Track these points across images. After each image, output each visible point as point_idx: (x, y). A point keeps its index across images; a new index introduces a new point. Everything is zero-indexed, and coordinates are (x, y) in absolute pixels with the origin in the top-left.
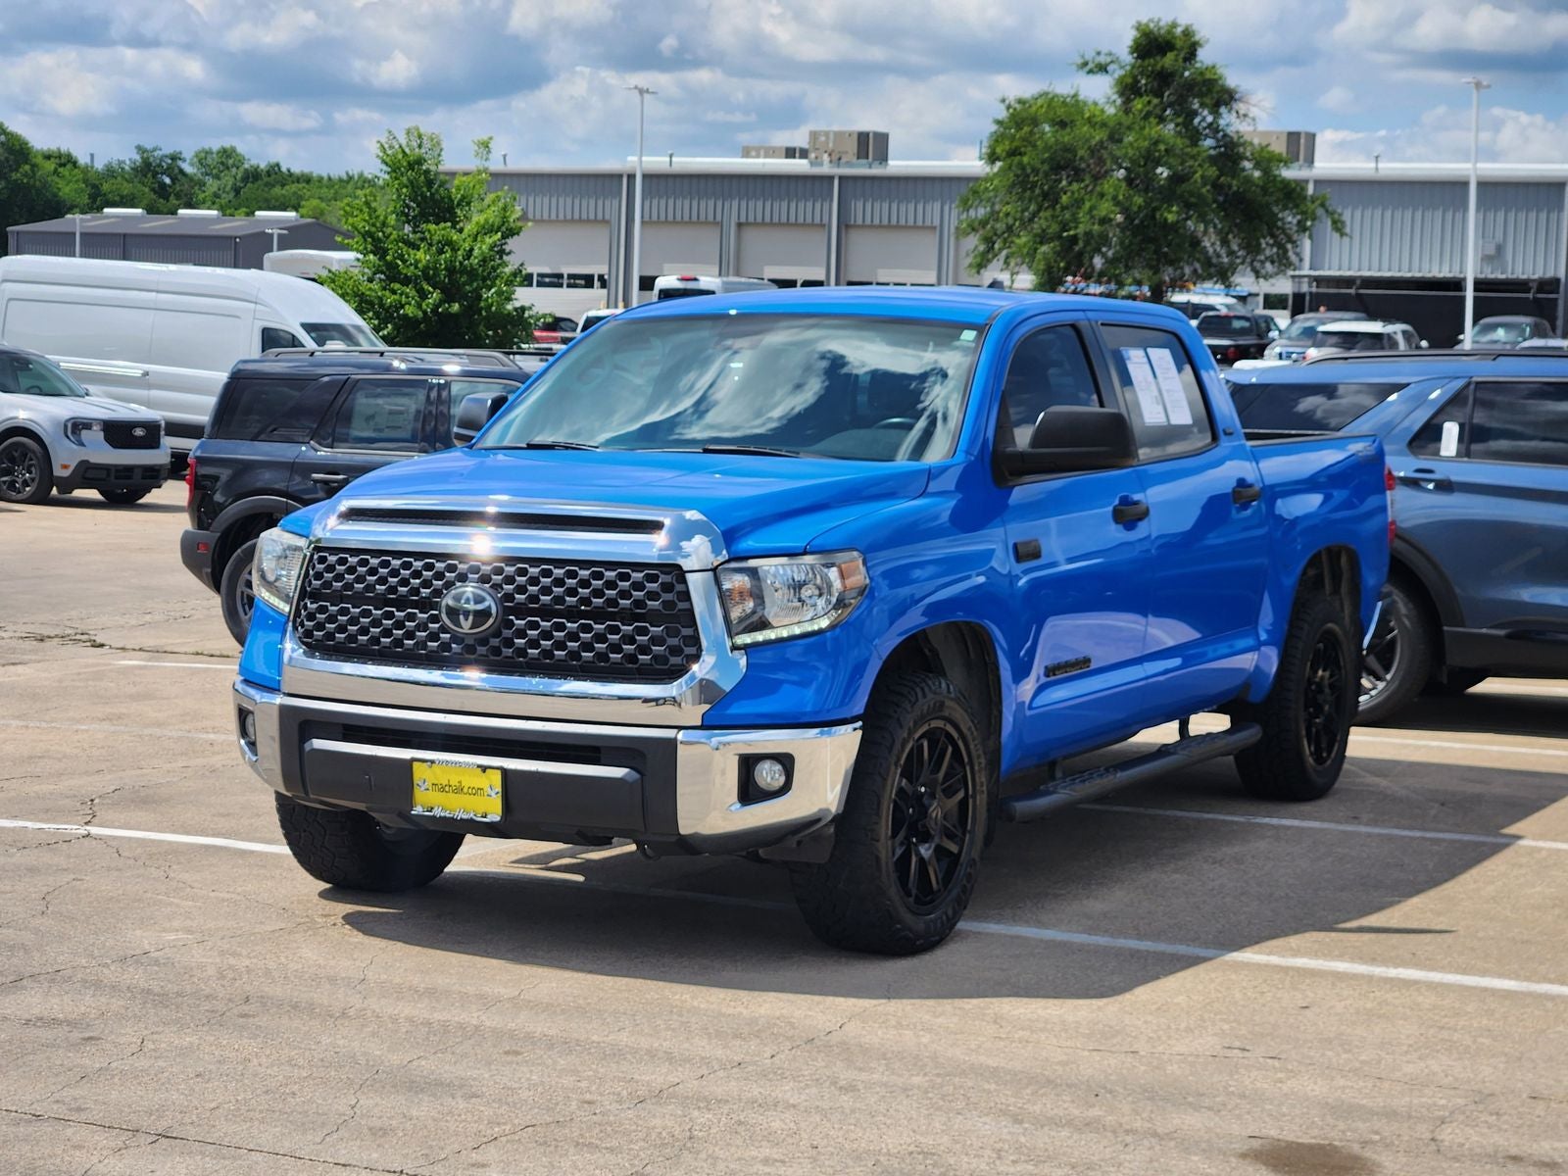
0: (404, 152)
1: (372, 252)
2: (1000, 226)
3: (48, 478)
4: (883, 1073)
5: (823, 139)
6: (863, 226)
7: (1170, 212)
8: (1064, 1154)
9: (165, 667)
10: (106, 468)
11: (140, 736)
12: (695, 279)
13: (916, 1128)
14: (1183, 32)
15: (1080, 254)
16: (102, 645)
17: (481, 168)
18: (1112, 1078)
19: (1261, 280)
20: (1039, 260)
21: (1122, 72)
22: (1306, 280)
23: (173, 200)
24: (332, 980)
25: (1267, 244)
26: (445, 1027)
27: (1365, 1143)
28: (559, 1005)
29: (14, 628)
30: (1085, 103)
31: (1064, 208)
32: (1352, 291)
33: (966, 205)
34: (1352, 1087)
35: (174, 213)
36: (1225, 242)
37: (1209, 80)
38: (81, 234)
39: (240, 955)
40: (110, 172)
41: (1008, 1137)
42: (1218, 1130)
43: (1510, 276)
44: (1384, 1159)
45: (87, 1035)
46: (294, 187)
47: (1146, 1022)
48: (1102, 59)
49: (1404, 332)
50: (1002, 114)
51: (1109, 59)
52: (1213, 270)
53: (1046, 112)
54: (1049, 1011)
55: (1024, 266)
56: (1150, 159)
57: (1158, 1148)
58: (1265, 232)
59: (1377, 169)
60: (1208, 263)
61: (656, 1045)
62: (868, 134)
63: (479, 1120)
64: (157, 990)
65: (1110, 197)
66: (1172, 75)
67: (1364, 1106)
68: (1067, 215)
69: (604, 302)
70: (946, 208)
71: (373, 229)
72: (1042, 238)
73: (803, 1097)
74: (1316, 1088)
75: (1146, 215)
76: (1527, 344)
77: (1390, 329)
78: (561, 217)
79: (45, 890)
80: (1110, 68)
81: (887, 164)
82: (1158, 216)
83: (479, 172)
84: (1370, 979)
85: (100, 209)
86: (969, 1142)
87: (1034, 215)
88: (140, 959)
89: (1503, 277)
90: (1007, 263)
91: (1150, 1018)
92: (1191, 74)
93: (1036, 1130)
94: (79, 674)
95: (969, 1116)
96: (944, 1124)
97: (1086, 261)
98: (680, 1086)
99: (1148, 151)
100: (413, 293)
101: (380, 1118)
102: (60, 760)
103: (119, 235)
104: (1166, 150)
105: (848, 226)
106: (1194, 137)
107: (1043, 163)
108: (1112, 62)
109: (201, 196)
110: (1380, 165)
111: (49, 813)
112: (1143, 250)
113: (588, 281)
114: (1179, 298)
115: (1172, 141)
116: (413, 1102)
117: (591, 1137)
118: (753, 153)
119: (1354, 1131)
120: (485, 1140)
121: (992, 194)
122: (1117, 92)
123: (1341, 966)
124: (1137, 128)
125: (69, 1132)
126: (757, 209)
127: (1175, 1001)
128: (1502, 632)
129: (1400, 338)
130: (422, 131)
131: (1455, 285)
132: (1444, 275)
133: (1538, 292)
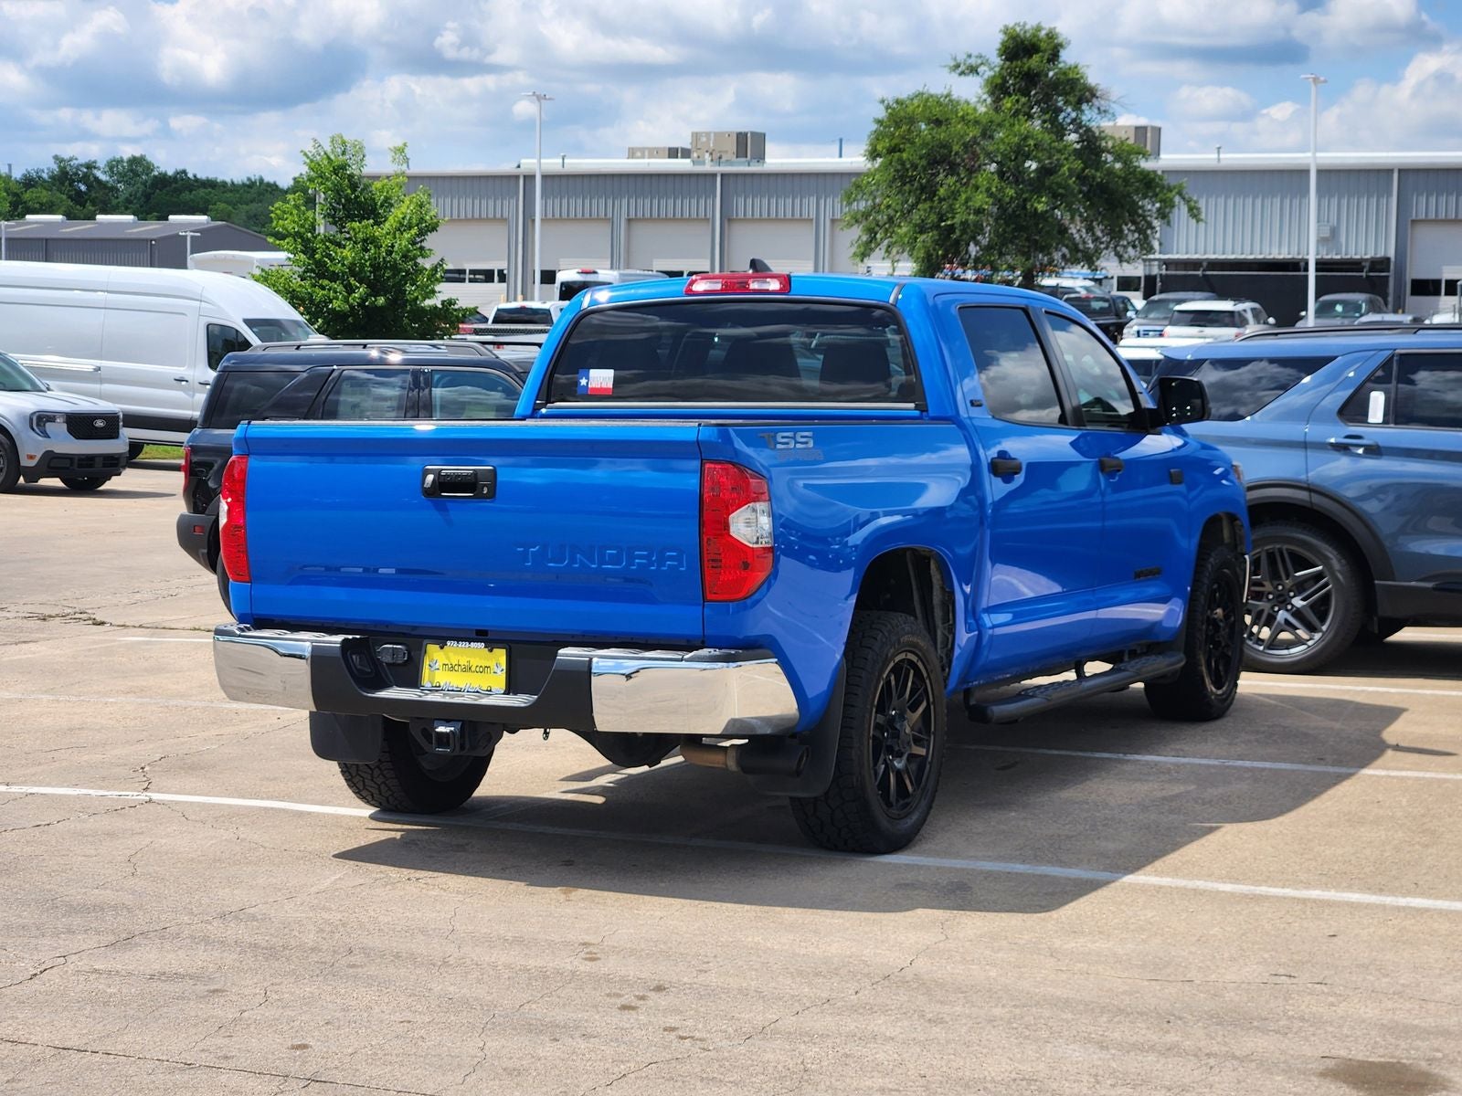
0: (329, 158)
1: (302, 252)
2: (882, 218)
3: (15, 468)
4: (964, 1006)
5: (704, 139)
6: (745, 220)
7: (1039, 202)
8: (1157, 1078)
9: (169, 642)
10: (70, 457)
11: (167, 707)
12: (595, 272)
13: (1011, 1056)
14: (1047, 35)
15: (957, 242)
16: (102, 623)
17: (399, 172)
18: (1177, 1005)
19: (1125, 264)
20: (919, 249)
21: (992, 73)
22: (1156, 263)
23: (90, 207)
24: (423, 931)
25: (1129, 230)
26: (544, 975)
27: (1431, 1061)
28: (643, 950)
29: (16, 608)
30: (958, 102)
31: (941, 200)
32: (1200, 273)
33: (849, 199)
34: (1401, 1009)
35: (92, 218)
36: (1090, 229)
37: (1072, 79)
38: (7, 239)
39: (331, 909)
40: (29, 182)
41: (1100, 1063)
42: (1292, 1052)
43: (1344, 257)
44: (1452, 1074)
45: (212, 988)
46: (202, 192)
47: (1191, 953)
48: (973, 61)
49: (1253, 310)
50: (881, 113)
51: (979, 61)
52: (1080, 255)
53: (923, 111)
54: (1097, 945)
55: (906, 254)
56: (1021, 153)
57: (1241, 1069)
58: (1127, 218)
59: (1219, 160)
60: (1074, 248)
61: (744, 985)
62: (746, 134)
63: (603, 1059)
64: (264, 944)
65: (984, 190)
66: (1038, 75)
67: (1416, 1026)
68: (945, 206)
69: (504, 296)
70: (822, 202)
71: (302, 230)
72: (921, 229)
73: (898, 1030)
74: (1370, 1011)
75: (1017, 206)
76: (1364, 319)
77: (1240, 307)
78: (463, 216)
79: (128, 853)
80: (981, 69)
81: (764, 163)
82: (1028, 207)
83: (397, 176)
84: (1384, 907)
85: (22, 216)
86: (1065, 1069)
87: (914, 206)
88: (238, 915)
89: (1339, 257)
90: (888, 251)
91: (1193, 949)
92: (1056, 74)
93: (1124, 1055)
94: (90, 650)
95: (1057, 1044)
96: (1037, 1052)
97: (962, 248)
98: (780, 1022)
99: (1018, 145)
100: (340, 288)
101: (511, 1058)
102: (99, 731)
103: (42, 239)
104: (1035, 145)
105: (729, 220)
106: (1060, 132)
107: (921, 158)
108: (982, 64)
109: (114, 202)
110: (1222, 156)
111: (104, 781)
112: (1016, 238)
113: (488, 276)
114: (1048, 282)
115: (1040, 136)
116: (535, 1043)
117: (713, 1072)
118: (639, 154)
119: (1417, 1049)
120: (615, 1077)
121: (873, 188)
122: (988, 92)
123: (1355, 897)
124: (1008, 125)
125: (223, 1078)
126: (645, 205)
127: (1211, 932)
128: (1429, 585)
129: (1249, 316)
130: (346, 138)
131: (1293, 265)
132: (1284, 257)
133: (1369, 271)
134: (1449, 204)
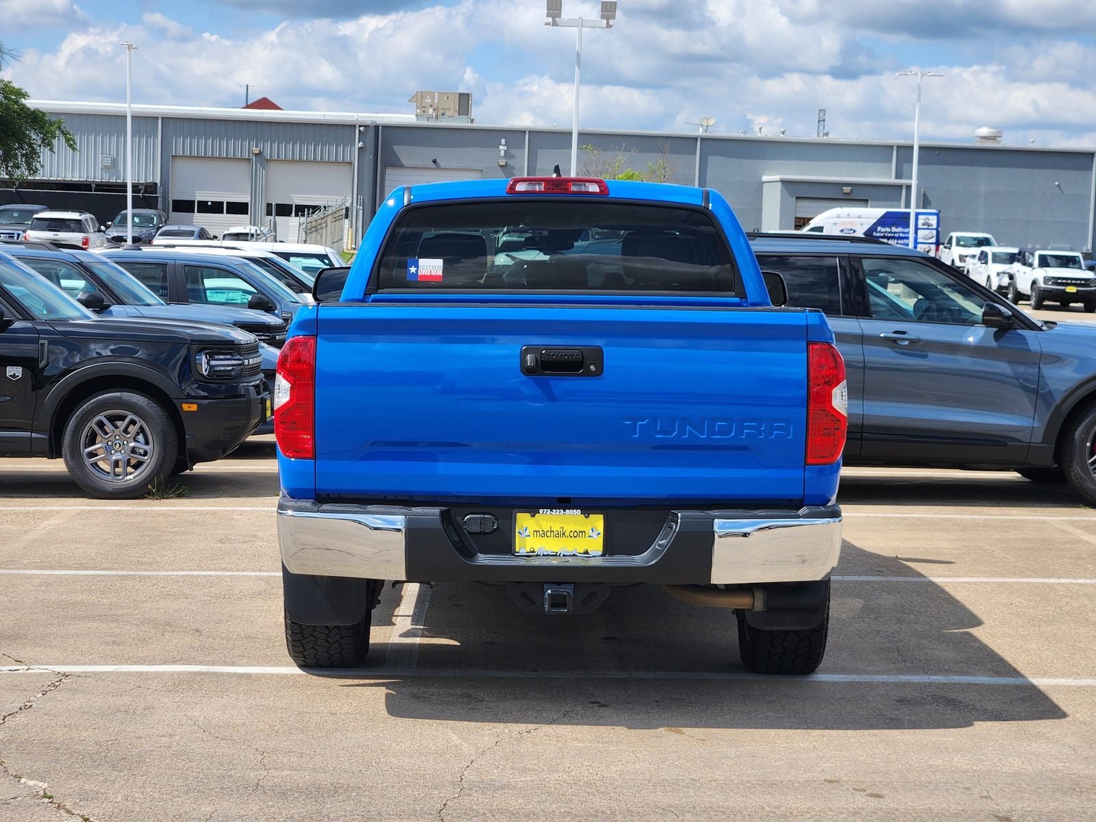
32: (13, 190)
43: (123, 181)
49: (91, 219)
77: (83, 217)
89: (119, 181)
129: (90, 223)
131: (85, 186)
132: (77, 180)
133: (145, 192)
134: (199, 145)
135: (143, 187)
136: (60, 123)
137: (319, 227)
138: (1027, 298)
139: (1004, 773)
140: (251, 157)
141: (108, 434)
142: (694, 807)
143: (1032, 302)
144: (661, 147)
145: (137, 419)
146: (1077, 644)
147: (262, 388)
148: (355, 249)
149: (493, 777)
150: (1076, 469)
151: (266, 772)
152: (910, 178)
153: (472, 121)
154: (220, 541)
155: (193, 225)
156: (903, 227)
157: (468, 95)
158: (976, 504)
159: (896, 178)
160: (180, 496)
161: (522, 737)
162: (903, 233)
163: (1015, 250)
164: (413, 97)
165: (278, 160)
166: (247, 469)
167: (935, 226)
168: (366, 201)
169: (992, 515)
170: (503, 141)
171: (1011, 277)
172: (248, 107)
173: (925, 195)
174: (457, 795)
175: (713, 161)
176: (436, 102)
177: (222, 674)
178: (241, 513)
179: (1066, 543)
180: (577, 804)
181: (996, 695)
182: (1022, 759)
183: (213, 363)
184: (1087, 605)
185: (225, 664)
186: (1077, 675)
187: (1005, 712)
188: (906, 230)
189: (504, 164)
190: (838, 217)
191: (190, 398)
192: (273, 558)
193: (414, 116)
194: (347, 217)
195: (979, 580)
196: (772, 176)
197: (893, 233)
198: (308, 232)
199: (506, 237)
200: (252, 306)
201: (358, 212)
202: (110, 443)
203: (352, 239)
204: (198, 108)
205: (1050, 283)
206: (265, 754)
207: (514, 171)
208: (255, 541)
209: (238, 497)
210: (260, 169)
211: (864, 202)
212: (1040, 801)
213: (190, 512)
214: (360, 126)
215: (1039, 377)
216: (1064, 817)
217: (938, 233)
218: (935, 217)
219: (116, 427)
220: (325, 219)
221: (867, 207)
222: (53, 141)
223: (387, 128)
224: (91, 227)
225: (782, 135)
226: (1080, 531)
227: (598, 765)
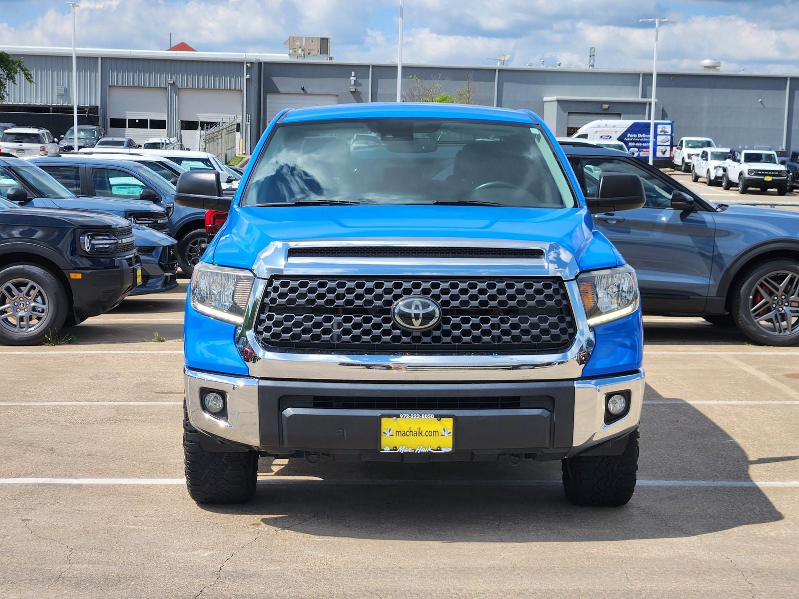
49: (47, 134)
77: (40, 132)
89: (70, 105)
131: (45, 109)
132: (39, 104)
133: (89, 113)
134: (128, 78)
135: (88, 109)
136: (20, 62)
137: (216, 138)
138: (736, 185)
139: (642, 559)
140: (167, 86)
141: (14, 296)
142: (396, 591)
143: (739, 188)
144: (466, 76)
145: (35, 285)
146: (721, 453)
147: (134, 261)
148: (245, 154)
149: (245, 568)
150: (742, 316)
151: (70, 565)
152: (651, 98)
153: (331, 59)
154: (91, 378)
155: (125, 137)
156: (646, 134)
157: (327, 39)
158: (667, 343)
159: (642, 97)
160: (70, 343)
161: (276, 534)
162: (646, 138)
163: (728, 150)
164: (287, 41)
165: (188, 89)
166: (129, 321)
167: (670, 133)
168: (253, 118)
169: (677, 351)
170: (353, 73)
171: (725, 170)
172: (171, 49)
173: (663, 110)
174: (213, 583)
175: (507, 86)
176: (304, 44)
177: (60, 485)
178: (113, 356)
179: (729, 373)
180: (305, 589)
181: (650, 495)
182: (659, 547)
183: (93, 242)
184: (734, 422)
185: (65, 476)
186: (715, 478)
187: (654, 508)
188: (648, 136)
189: (354, 90)
190: (599, 126)
191: (77, 269)
192: (127, 391)
193: (288, 55)
194: (238, 130)
195: (657, 403)
196: (551, 97)
197: (639, 138)
198: (207, 141)
199: (356, 143)
200: (143, 198)
201: (247, 127)
202: (16, 304)
203: (243, 147)
204: (129, 51)
205: (753, 174)
206: (73, 551)
207: (361, 95)
208: (117, 377)
209: (114, 343)
210: (174, 96)
211: (618, 115)
212: (665, 582)
213: (74, 355)
214: (247, 63)
215: (714, 247)
216: (681, 595)
217: (672, 138)
218: (670, 126)
219: (21, 291)
220: (220, 132)
221: (620, 119)
222: (16, 76)
223: (268, 64)
224: (47, 139)
225: (558, 67)
226: (741, 363)
227: (330, 557)
